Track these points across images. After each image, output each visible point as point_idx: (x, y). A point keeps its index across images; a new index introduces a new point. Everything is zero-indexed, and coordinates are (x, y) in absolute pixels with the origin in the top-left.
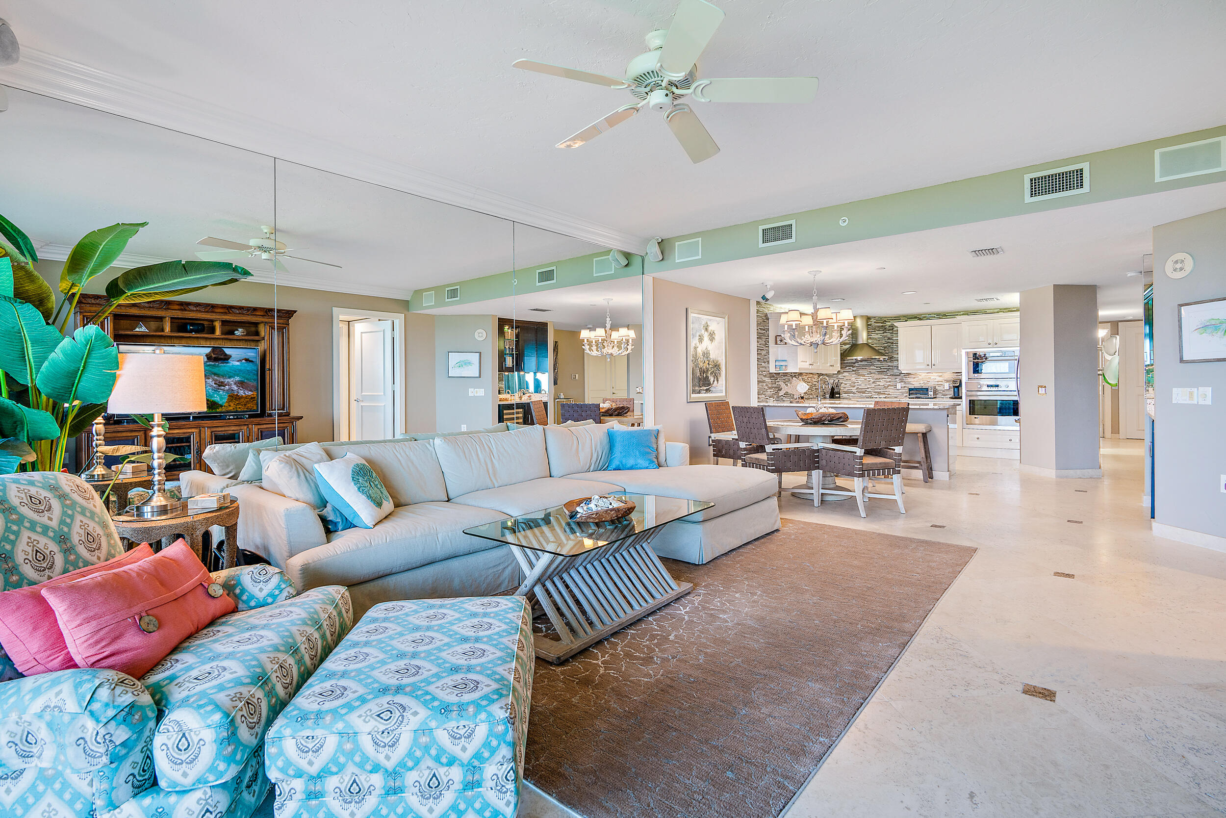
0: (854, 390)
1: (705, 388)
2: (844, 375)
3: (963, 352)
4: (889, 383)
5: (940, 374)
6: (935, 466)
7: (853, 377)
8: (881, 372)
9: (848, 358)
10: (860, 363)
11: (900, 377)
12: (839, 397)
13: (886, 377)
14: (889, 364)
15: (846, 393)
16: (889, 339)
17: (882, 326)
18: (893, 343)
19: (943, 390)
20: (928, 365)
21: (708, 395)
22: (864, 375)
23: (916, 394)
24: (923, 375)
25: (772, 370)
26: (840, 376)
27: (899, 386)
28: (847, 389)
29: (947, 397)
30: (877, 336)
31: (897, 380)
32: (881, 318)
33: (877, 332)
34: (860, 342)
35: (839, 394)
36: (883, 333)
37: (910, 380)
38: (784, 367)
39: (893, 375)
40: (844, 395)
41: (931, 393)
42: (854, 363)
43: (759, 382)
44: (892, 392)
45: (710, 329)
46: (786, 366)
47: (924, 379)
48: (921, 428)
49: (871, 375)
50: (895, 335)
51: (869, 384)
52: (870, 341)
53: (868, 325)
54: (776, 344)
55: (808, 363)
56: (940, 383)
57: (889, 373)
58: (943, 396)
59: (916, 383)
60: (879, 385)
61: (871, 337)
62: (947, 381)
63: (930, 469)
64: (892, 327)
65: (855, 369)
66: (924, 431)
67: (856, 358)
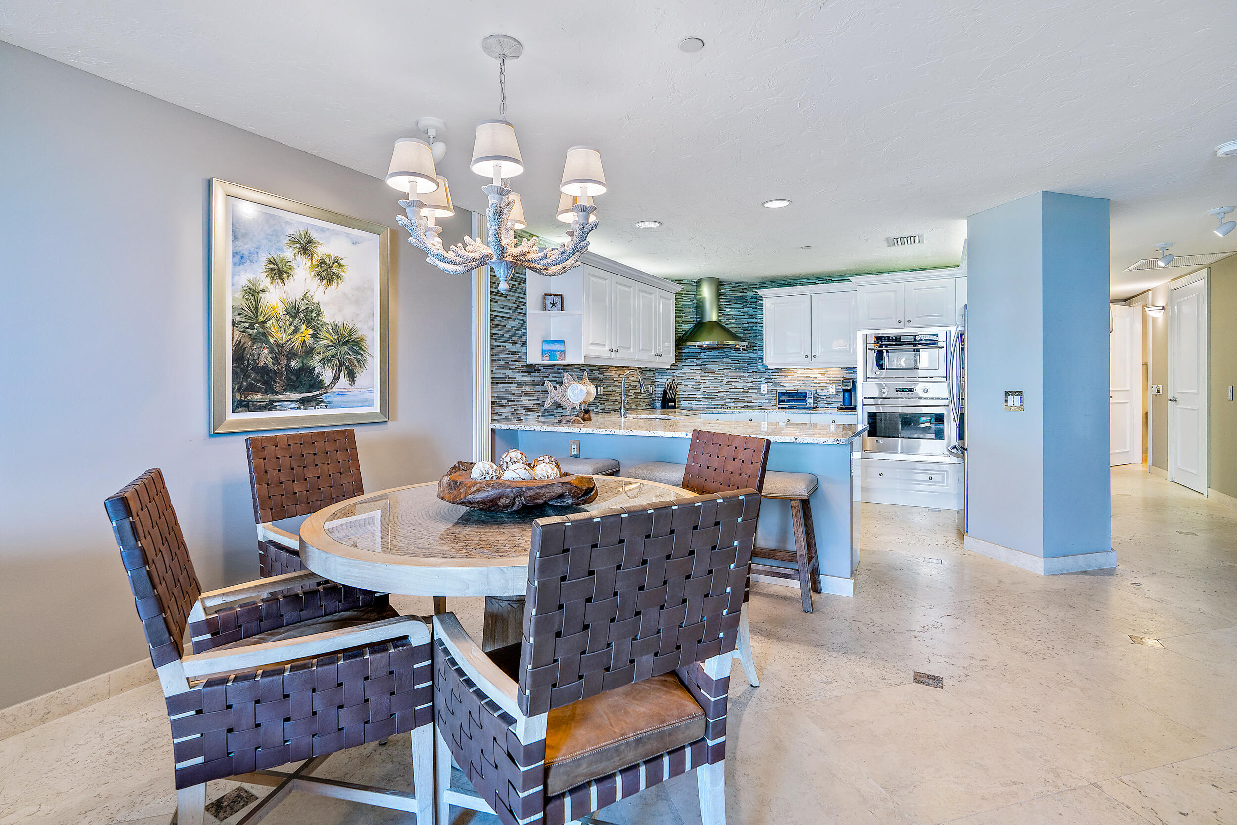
0: (698, 395)
1: (299, 396)
2: (683, 371)
3: (860, 335)
4: (750, 385)
5: (823, 371)
6: (825, 563)
7: (698, 375)
8: (738, 368)
9: (688, 344)
10: (708, 353)
11: (766, 376)
12: (674, 407)
13: (747, 375)
14: (751, 355)
15: (686, 399)
16: (751, 316)
17: (741, 297)
18: (756, 323)
19: (827, 395)
20: (806, 357)
21: (311, 412)
22: (713, 372)
23: (789, 401)
24: (799, 371)
25: (534, 356)
26: (677, 373)
27: (764, 388)
28: (688, 393)
29: (833, 406)
30: (732, 312)
31: (762, 379)
32: (739, 284)
33: (733, 305)
34: (707, 320)
35: (674, 401)
36: (743, 307)
37: (779, 379)
38: (558, 354)
39: (756, 372)
40: (684, 403)
41: (810, 400)
42: (699, 353)
43: (495, 382)
44: (756, 399)
45: (321, 251)
46: (563, 352)
47: (801, 379)
48: (798, 488)
49: (725, 372)
50: (759, 312)
51: (722, 387)
52: (723, 319)
53: (720, 294)
54: (545, 308)
55: (607, 348)
56: (822, 385)
57: (751, 369)
58: (826, 405)
59: (789, 385)
60: (736, 388)
61: (726, 312)
62: (833, 382)
63: (815, 573)
64: (757, 298)
65: (700, 362)
66: (805, 495)
67: (698, 343)
